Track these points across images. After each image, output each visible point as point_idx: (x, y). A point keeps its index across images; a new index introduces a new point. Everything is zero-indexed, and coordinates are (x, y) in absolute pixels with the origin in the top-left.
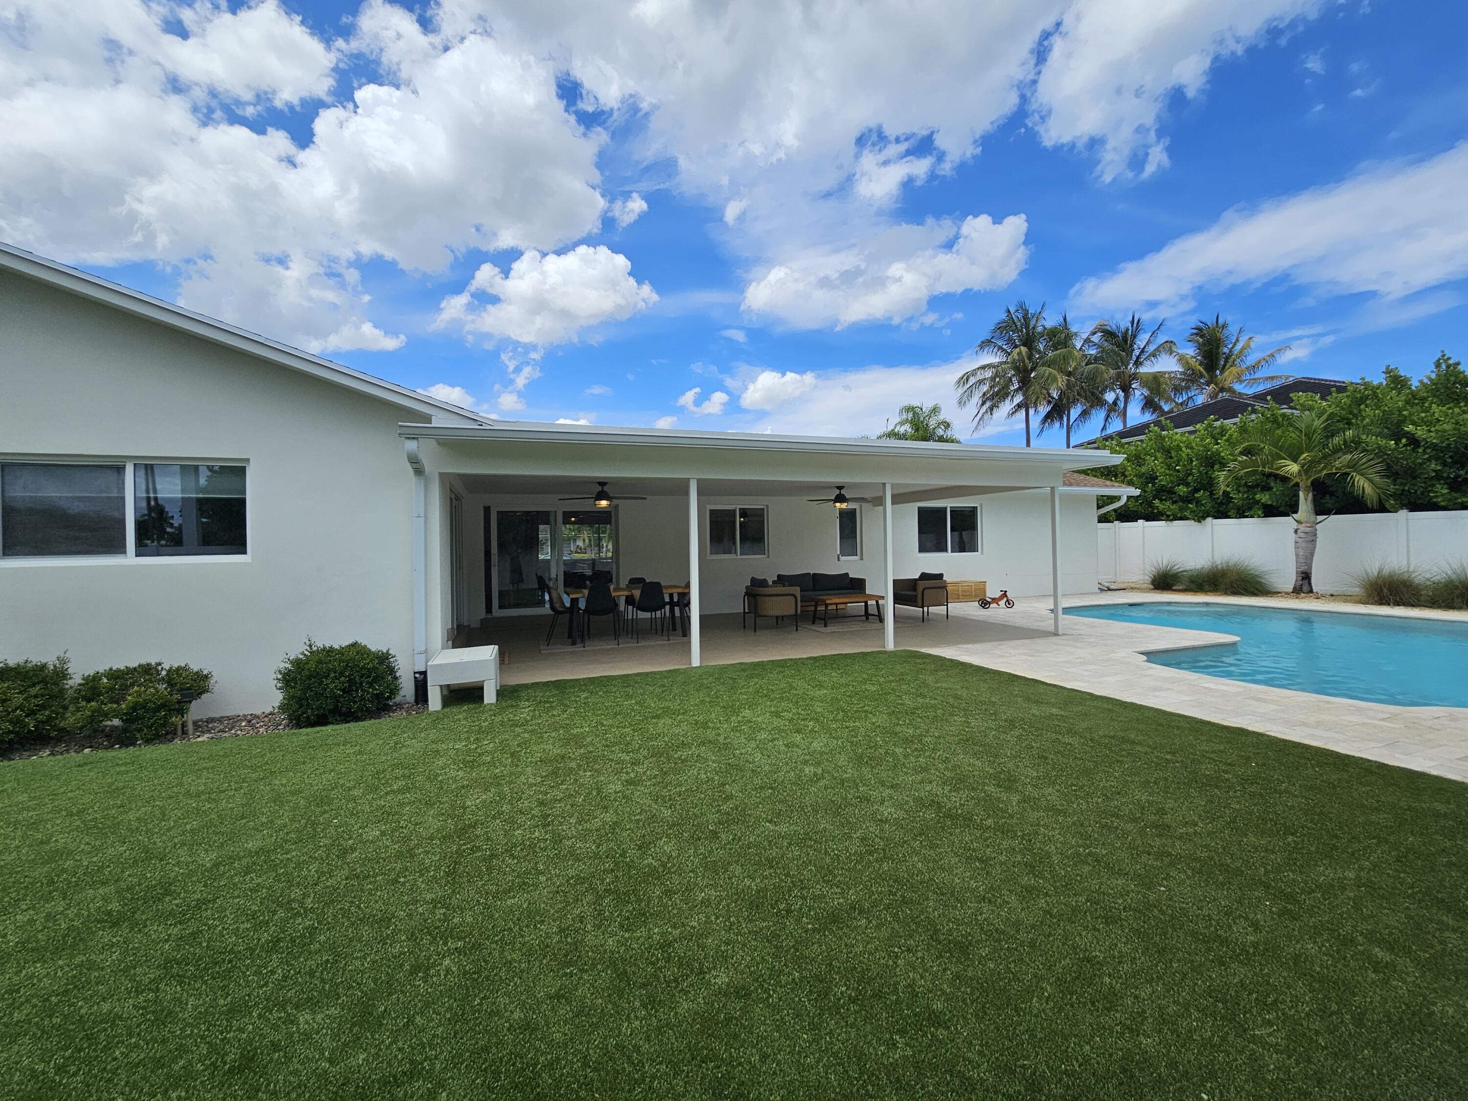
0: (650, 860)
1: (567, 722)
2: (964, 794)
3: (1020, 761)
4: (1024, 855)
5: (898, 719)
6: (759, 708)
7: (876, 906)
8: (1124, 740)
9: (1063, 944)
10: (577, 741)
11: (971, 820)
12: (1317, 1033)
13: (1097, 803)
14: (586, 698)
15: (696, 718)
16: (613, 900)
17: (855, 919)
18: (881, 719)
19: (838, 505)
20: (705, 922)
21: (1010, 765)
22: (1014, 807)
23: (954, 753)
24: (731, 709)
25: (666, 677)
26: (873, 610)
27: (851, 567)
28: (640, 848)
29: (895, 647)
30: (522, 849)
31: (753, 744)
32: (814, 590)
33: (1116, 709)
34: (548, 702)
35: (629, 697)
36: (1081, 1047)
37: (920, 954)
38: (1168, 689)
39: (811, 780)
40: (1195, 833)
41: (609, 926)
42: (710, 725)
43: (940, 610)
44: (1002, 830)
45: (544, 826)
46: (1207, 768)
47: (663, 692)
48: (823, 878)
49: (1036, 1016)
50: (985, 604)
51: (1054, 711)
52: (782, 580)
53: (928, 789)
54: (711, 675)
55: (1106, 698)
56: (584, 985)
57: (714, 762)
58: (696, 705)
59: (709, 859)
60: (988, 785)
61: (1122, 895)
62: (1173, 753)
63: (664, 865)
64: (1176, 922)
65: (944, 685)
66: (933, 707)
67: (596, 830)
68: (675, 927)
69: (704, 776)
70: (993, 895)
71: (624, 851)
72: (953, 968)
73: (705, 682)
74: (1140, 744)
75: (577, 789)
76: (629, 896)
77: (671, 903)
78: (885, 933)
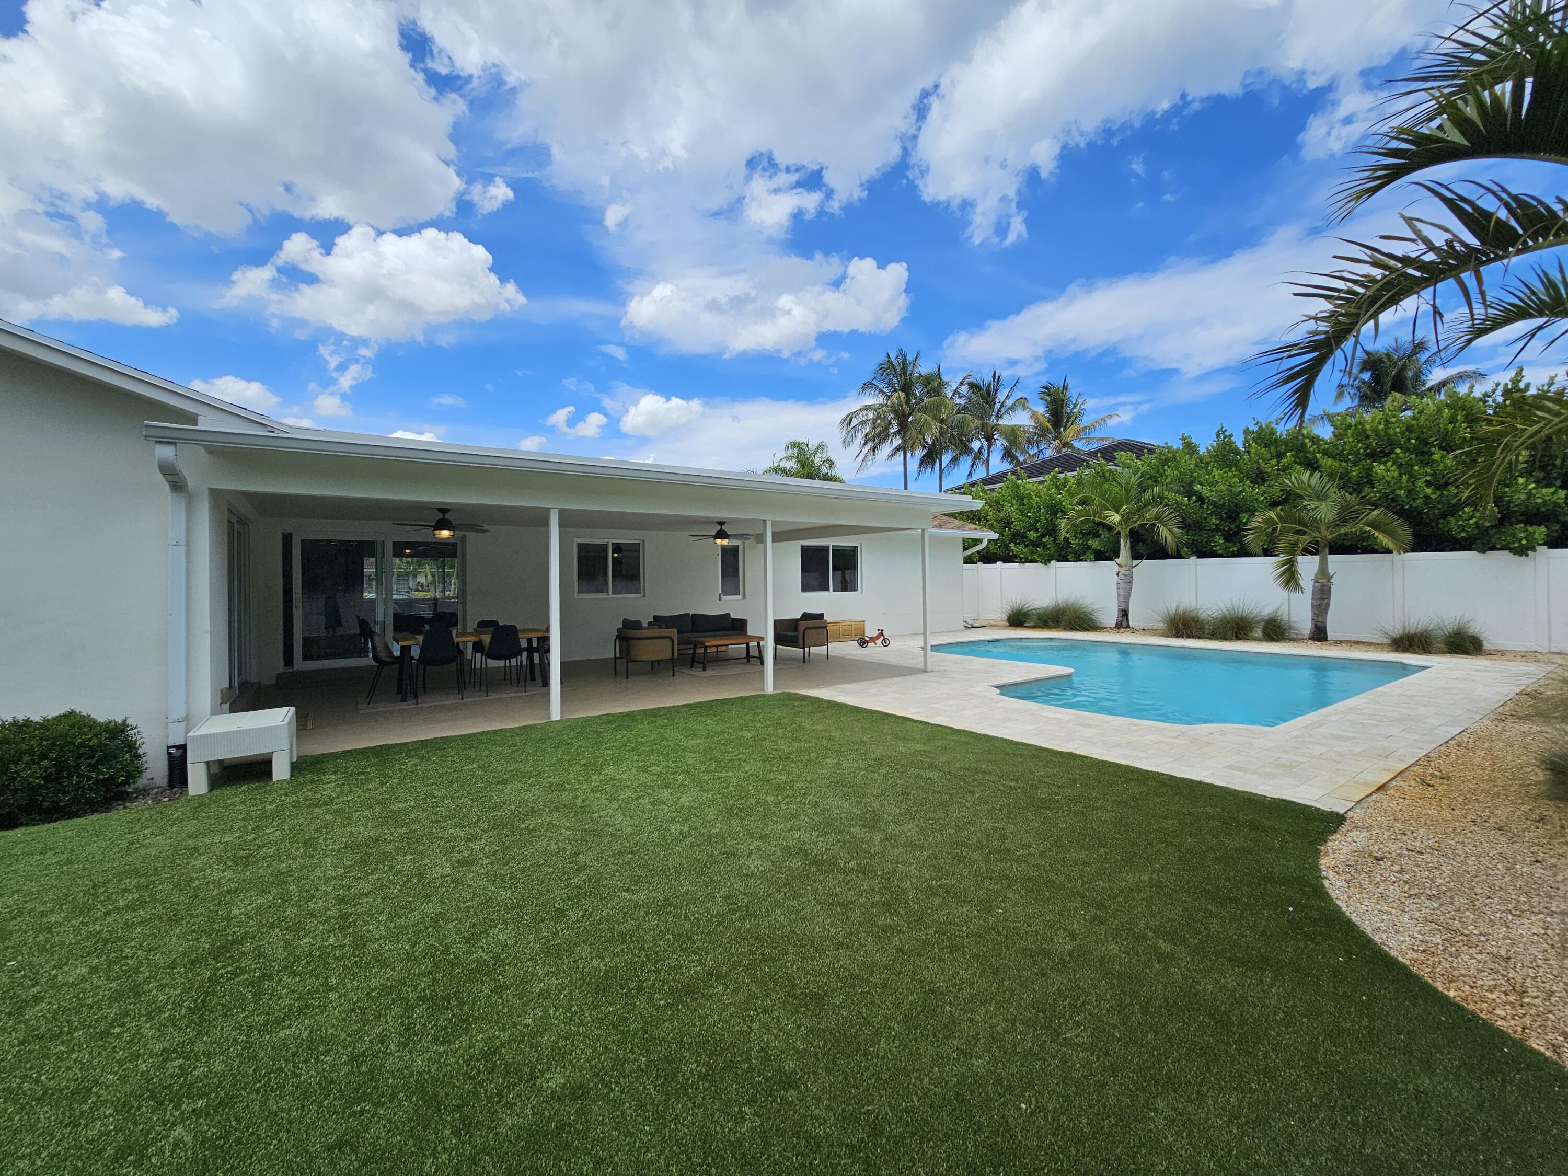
0: (480, 953)
1: (387, 796)
2: (831, 838)
3: (885, 799)
4: (883, 894)
5: (772, 766)
6: (625, 764)
7: (734, 969)
8: (977, 771)
9: (912, 980)
10: (397, 819)
11: (835, 865)
12: (1114, 1027)
13: (950, 834)
14: (415, 765)
15: (549, 780)
16: (428, 1008)
17: (712, 986)
18: (754, 767)
19: (718, 541)
20: (542, 1017)
21: (876, 804)
22: (876, 847)
23: (825, 797)
24: (593, 767)
25: (518, 735)
26: (754, 652)
27: (733, 606)
28: (468, 940)
29: (774, 690)
30: (308, 963)
31: (615, 805)
32: (693, 631)
33: (972, 741)
34: (362, 773)
35: (470, 760)
36: (921, 1080)
37: (776, 1014)
38: (1016, 720)
39: (676, 839)
40: (1030, 854)
41: (420, 1041)
42: (567, 786)
43: (821, 650)
44: (864, 871)
45: (342, 929)
46: (1042, 793)
47: (513, 752)
48: (680, 946)
49: (883, 1058)
50: (864, 643)
51: (919, 747)
52: (658, 621)
53: (796, 836)
54: (573, 729)
55: (967, 731)
56: (378, 1122)
57: (567, 829)
58: (552, 765)
59: (552, 943)
60: (854, 827)
61: (966, 923)
62: (1016, 780)
63: (496, 957)
64: (1009, 941)
65: (820, 727)
66: (808, 750)
67: (413, 925)
68: (504, 1030)
69: (554, 847)
70: (851, 940)
71: (447, 947)
72: (807, 1023)
73: (565, 738)
74: (990, 773)
75: (391, 877)
76: (449, 1001)
77: (500, 1001)
78: (742, 996)
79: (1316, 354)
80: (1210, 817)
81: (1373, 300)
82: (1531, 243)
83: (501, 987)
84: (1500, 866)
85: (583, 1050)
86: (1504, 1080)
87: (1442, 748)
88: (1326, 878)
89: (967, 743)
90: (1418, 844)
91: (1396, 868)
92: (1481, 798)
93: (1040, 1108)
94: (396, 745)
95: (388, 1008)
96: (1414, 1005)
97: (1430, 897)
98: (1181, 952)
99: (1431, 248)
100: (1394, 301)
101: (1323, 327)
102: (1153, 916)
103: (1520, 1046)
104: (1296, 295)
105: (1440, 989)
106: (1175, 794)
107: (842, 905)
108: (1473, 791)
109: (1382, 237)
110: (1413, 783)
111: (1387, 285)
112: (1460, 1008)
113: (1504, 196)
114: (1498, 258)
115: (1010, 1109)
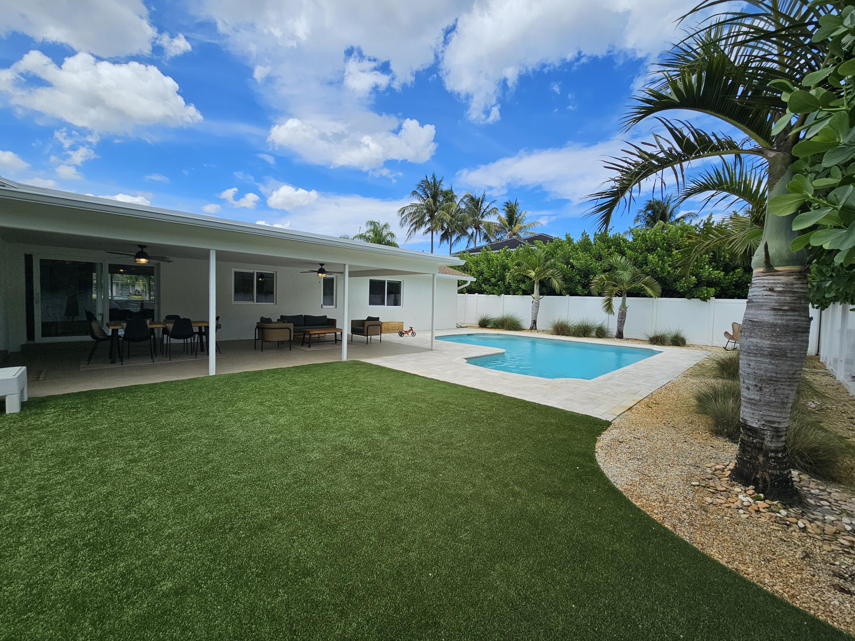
0: (133, 515)
1: (89, 422)
2: (360, 440)
3: (395, 418)
4: (382, 469)
5: (337, 401)
6: (250, 401)
7: (290, 514)
8: (446, 403)
9: (387, 514)
10: (93, 436)
11: (359, 454)
12: (484, 530)
13: (425, 436)
14: (114, 402)
15: (200, 410)
16: (90, 550)
17: (275, 524)
18: (326, 402)
19: (320, 275)
20: (167, 550)
21: (389, 421)
22: (384, 444)
23: (362, 418)
24: (231, 402)
25: (186, 384)
26: (338, 338)
27: (328, 312)
28: (126, 507)
29: (347, 359)
30: (7, 529)
31: (239, 424)
32: (304, 325)
33: (447, 387)
34: (74, 408)
35: (151, 399)
36: (380, 565)
37: (309, 537)
38: (472, 376)
39: (272, 443)
40: (462, 445)
41: (79, 571)
42: (211, 414)
43: (377, 337)
44: (374, 457)
45: (37, 506)
46: (475, 414)
47: (181, 394)
48: (261, 503)
49: (363, 556)
50: (402, 334)
51: (419, 390)
52: (283, 319)
53: (341, 439)
54: (222, 380)
55: (446, 382)
56: (38, 624)
57: (206, 439)
58: (205, 402)
59: (182, 506)
60: (375, 433)
61: (422, 482)
62: (464, 407)
63: (143, 516)
64: (442, 491)
65: (368, 380)
66: (358, 393)
67: (90, 501)
68: (139, 559)
69: (195, 450)
70: (359, 494)
71: (111, 512)
72: (325, 541)
73: (216, 386)
74: (452, 404)
75: (81, 472)
76: (105, 544)
77: (141, 542)
78: (291, 529)
79: (613, 198)
80: (552, 424)
81: (637, 174)
82: (702, 154)
83: (143, 534)
84: (670, 444)
85: (188, 566)
86: (649, 542)
87: (659, 390)
88: (597, 452)
89: (444, 388)
90: (639, 435)
91: (628, 446)
92: (669, 413)
93: (438, 575)
94: (103, 390)
95: (62, 552)
96: (620, 510)
97: (638, 460)
98: (524, 491)
99: (663, 151)
100: (646, 175)
101: (617, 185)
102: (515, 474)
103: (660, 526)
104: (605, 167)
105: (633, 502)
106: (539, 413)
107: (359, 476)
108: (667, 410)
109: (642, 143)
110: (643, 406)
111: (644, 167)
112: (639, 510)
113: (692, 129)
114: (688, 159)
115: (423, 577)
